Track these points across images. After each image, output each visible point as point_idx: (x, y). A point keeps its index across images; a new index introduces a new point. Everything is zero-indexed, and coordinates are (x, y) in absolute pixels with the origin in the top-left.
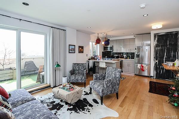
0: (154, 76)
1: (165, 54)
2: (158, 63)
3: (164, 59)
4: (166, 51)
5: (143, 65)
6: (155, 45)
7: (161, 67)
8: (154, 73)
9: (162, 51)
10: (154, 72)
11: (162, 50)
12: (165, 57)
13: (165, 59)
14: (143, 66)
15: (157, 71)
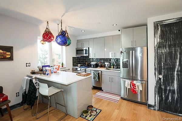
0: (155, 105)
1: (176, 62)
2: (162, 81)
3: (176, 73)
4: (179, 56)
5: (135, 82)
6: (156, 43)
7: (168, 88)
8: (155, 100)
9: (171, 56)
10: (155, 97)
11: (170, 53)
12: (176, 70)
13: (177, 71)
14: (134, 85)
15: (161, 97)
